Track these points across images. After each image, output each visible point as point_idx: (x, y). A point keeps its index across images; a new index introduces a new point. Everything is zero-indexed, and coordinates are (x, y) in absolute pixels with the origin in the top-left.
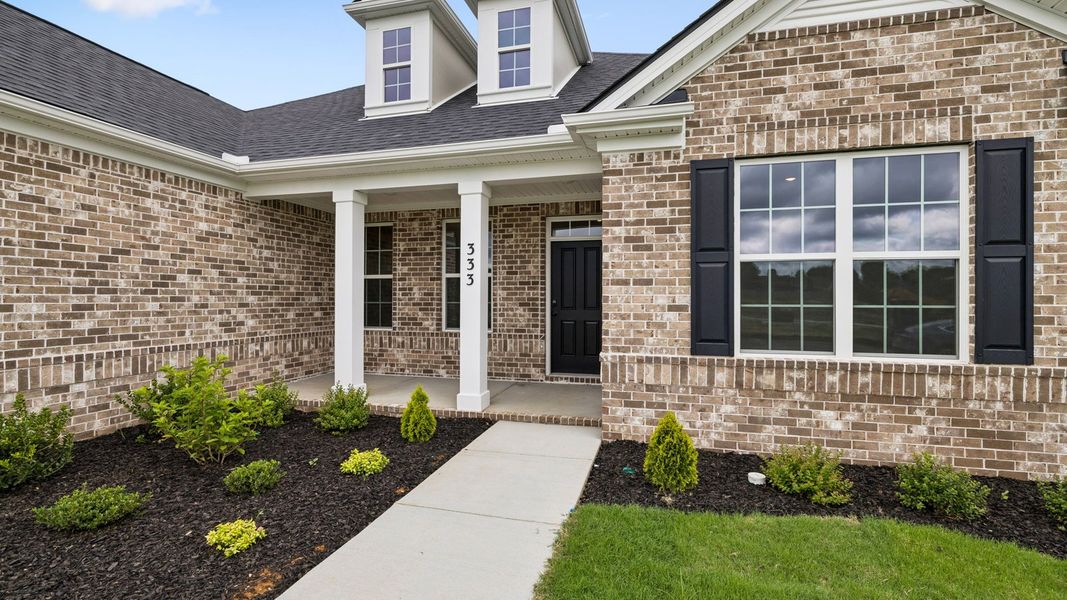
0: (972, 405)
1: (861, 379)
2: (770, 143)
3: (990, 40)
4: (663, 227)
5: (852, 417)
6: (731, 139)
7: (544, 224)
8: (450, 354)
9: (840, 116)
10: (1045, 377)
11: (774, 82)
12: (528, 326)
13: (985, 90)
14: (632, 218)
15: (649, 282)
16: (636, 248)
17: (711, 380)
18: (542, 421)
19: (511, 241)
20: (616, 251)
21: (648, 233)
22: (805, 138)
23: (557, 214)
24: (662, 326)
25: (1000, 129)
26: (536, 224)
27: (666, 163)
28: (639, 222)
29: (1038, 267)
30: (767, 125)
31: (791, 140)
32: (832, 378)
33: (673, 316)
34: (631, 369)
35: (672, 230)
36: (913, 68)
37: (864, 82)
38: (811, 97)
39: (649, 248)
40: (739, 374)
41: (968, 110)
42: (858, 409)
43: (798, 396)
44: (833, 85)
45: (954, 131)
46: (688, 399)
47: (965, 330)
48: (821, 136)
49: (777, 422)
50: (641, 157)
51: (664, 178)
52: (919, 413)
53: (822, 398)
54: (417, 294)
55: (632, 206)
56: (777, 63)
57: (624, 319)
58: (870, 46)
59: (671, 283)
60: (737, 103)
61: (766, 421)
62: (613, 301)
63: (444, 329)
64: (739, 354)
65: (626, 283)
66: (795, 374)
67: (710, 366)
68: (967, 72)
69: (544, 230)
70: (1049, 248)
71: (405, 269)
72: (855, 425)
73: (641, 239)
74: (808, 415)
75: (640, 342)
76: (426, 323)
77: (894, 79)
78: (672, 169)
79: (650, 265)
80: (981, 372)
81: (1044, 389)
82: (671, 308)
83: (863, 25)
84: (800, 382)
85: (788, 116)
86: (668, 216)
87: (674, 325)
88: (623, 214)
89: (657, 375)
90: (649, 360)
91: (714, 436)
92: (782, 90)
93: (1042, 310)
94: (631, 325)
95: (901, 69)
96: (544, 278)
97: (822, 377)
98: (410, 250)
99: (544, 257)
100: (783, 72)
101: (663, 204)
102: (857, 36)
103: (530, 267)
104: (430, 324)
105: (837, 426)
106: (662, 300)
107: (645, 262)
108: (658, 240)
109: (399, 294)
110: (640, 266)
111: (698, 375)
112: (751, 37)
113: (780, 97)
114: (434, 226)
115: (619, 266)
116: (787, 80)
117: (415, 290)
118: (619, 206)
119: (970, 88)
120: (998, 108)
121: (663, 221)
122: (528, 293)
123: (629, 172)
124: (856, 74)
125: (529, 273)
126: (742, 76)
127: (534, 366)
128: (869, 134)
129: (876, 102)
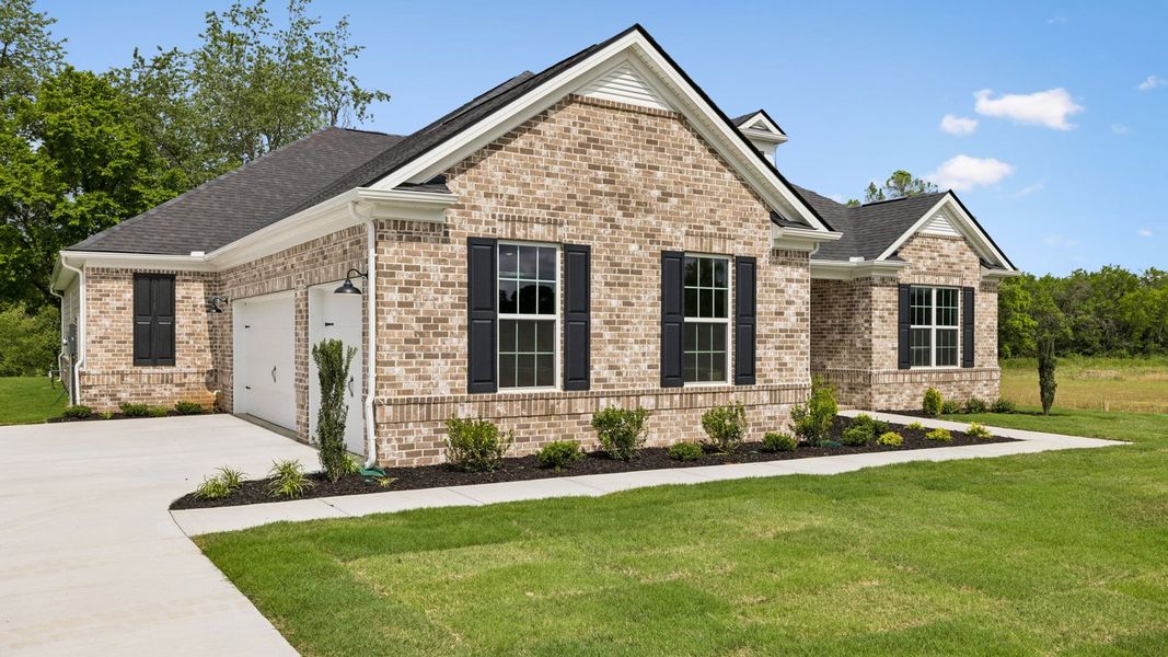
0: (962, 383)
1: (938, 376)
3: (966, 251)
4: (891, 312)
6: (909, 276)
9: (935, 272)
10: (977, 371)
11: (920, 255)
13: (965, 268)
14: (881, 307)
15: (886, 337)
16: (882, 321)
17: (904, 380)
20: (876, 322)
22: (925, 279)
24: (889, 357)
25: (967, 284)
27: (891, 283)
28: (883, 310)
29: (976, 333)
31: (920, 279)
32: (930, 376)
33: (893, 352)
34: (880, 377)
35: (892, 314)
36: (951, 256)
37: (941, 259)
38: (928, 263)
39: (886, 321)
40: (911, 377)
41: (961, 275)
42: (939, 387)
44: (934, 259)
45: (957, 282)
46: (897, 388)
47: (960, 355)
48: (928, 279)
50: (884, 280)
51: (891, 291)
55: (881, 302)
56: (921, 247)
57: (878, 354)
58: (942, 246)
59: (892, 337)
60: (911, 261)
62: (875, 346)
64: (912, 368)
65: (879, 337)
67: (904, 374)
68: (962, 261)
70: (978, 327)
73: (884, 317)
75: (883, 364)
77: (947, 260)
78: (892, 286)
79: (886, 329)
80: (964, 371)
81: (975, 376)
82: (893, 349)
84: (924, 378)
85: (924, 269)
86: (892, 308)
87: (894, 357)
88: (878, 305)
89: (888, 379)
90: (886, 373)
93: (976, 348)
94: (881, 357)
95: (949, 256)
101: (890, 302)
102: (940, 241)
106: (890, 346)
108: (889, 318)
110: (883, 329)
111: (900, 378)
113: (921, 261)
115: (877, 329)
116: (924, 254)
118: (877, 301)
119: (963, 267)
120: (968, 276)
121: (891, 310)
123: (880, 286)
124: (940, 256)
128: (942, 280)
129: (944, 269)
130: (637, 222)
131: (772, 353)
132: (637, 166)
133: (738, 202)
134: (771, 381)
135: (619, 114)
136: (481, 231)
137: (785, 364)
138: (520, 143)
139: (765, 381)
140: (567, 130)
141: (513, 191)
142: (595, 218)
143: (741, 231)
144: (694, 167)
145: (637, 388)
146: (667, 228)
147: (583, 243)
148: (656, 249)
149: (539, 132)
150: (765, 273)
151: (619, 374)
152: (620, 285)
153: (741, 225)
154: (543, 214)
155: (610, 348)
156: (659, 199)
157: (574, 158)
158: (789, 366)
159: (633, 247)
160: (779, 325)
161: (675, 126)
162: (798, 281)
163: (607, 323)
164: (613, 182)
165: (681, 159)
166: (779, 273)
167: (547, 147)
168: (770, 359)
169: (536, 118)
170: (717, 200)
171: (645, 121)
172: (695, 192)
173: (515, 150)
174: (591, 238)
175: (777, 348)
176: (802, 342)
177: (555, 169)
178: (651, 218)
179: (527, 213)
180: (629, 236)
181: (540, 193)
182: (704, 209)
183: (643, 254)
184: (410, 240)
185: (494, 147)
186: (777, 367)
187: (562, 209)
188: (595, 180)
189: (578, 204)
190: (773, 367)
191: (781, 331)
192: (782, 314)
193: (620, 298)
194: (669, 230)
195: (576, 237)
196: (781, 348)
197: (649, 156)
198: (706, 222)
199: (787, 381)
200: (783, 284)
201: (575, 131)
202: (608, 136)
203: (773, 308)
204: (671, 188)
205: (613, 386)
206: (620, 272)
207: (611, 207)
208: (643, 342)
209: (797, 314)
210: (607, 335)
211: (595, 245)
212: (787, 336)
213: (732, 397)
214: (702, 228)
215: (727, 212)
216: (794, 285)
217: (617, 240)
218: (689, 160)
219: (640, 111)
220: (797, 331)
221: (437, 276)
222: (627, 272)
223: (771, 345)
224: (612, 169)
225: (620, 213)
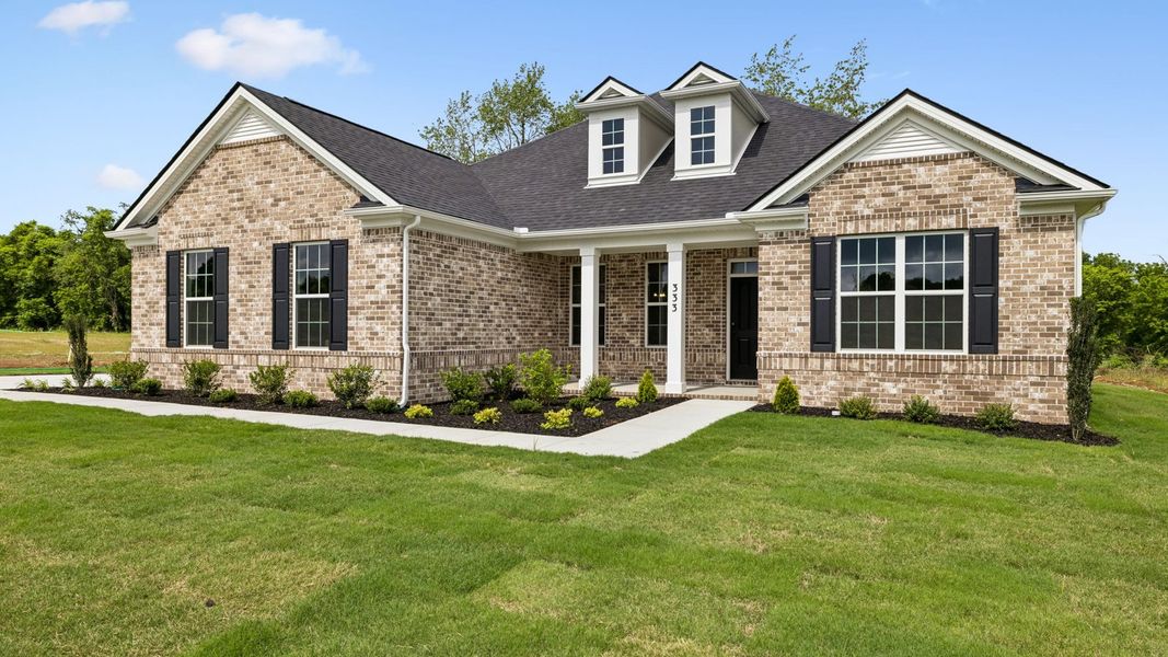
0: (967, 377)
1: (907, 363)
2: (857, 228)
3: (977, 171)
4: (795, 276)
5: (902, 386)
6: (834, 224)
7: (725, 265)
8: (651, 365)
9: (896, 213)
10: (1004, 360)
11: (859, 191)
12: (712, 342)
13: (975, 200)
14: (776, 271)
15: (786, 309)
16: (778, 289)
17: (822, 366)
18: (722, 398)
19: (700, 278)
20: (767, 290)
21: (786, 279)
22: (877, 226)
23: (735, 256)
24: (793, 335)
25: (983, 222)
26: (719, 265)
27: (796, 238)
28: (780, 273)
29: (1002, 300)
30: (855, 218)
31: (868, 226)
32: (891, 364)
33: (800, 329)
34: (776, 361)
35: (800, 278)
36: (936, 186)
37: (910, 193)
38: (880, 201)
39: (786, 288)
40: (838, 363)
41: (965, 211)
42: (905, 381)
43: (872, 374)
44: (892, 194)
45: (958, 222)
46: (809, 378)
47: (966, 335)
48: (885, 224)
49: (860, 390)
50: (782, 234)
51: (795, 247)
52: (938, 383)
53: (885, 374)
54: (625, 318)
55: (776, 263)
56: (861, 180)
57: (771, 330)
58: (913, 173)
59: (799, 309)
60: (838, 203)
61: (854, 390)
62: (765, 320)
63: (646, 346)
64: (839, 350)
65: (773, 309)
66: (870, 362)
67: (822, 358)
68: (965, 189)
69: (725, 269)
70: (1008, 289)
71: (616, 299)
72: (904, 391)
73: (782, 283)
74: (878, 385)
75: (781, 344)
76: (632, 341)
77: (926, 192)
78: (800, 242)
79: (787, 299)
80: (971, 360)
81: (1004, 367)
82: (799, 324)
83: (909, 161)
84: (873, 365)
85: (867, 212)
86: (798, 270)
87: (801, 335)
88: (769, 269)
89: (790, 365)
90: (786, 356)
91: (824, 399)
92: (864, 197)
93: (1003, 323)
94: (775, 335)
95: (930, 186)
96: (725, 306)
97: (885, 364)
98: (620, 284)
99: (725, 289)
100: (864, 186)
101: (795, 263)
102: (906, 167)
103: (714, 298)
104: (635, 342)
105: (894, 391)
106: (794, 320)
107: (784, 297)
108: (792, 284)
109: (611, 319)
110: (780, 299)
111: (814, 363)
112: (846, 165)
113: (863, 200)
114: (639, 265)
115: (769, 299)
116: (866, 191)
117: (624, 315)
118: (769, 263)
119: (967, 199)
120: (981, 210)
121: (795, 273)
122: (712, 317)
123: (774, 243)
124: (905, 188)
125: (713, 302)
126: (841, 188)
127: (717, 373)
128: (912, 223)
129: (916, 205)
130: (257, 225)
131: (363, 323)
132: (258, 183)
133: (332, 194)
134: (363, 348)
135: (246, 149)
136: (173, 247)
137: (377, 334)
138: (191, 187)
139: (358, 348)
140: (216, 170)
141: (188, 218)
142: (232, 227)
143: (335, 218)
144: (297, 173)
145: (258, 349)
146: (278, 226)
147: (225, 245)
148: (270, 243)
149: (200, 177)
150: (357, 252)
151: (246, 338)
152: (247, 273)
153: (335, 214)
154: (203, 230)
155: (241, 319)
156: (273, 205)
157: (220, 188)
158: (380, 335)
159: (256, 244)
160: (371, 297)
161: (283, 145)
162: (389, 256)
163: (239, 301)
164: (242, 199)
165: (287, 170)
166: (370, 251)
167: (206, 185)
168: (361, 329)
169: (199, 168)
170: (316, 196)
171: (263, 149)
172: (298, 193)
173: (189, 192)
174: (230, 242)
175: (368, 319)
176: (393, 313)
177: (210, 198)
178: (267, 221)
179: (195, 231)
180: (252, 237)
181: (202, 217)
182: (305, 206)
183: (263, 248)
184: (144, 257)
185: (179, 192)
186: (369, 336)
187: (213, 224)
188: (232, 201)
189: (223, 219)
190: (364, 336)
191: (372, 303)
192: (373, 287)
193: (247, 282)
194: (279, 227)
195: (220, 242)
196: (372, 318)
197: (265, 174)
198: (306, 216)
199: (378, 349)
200: (374, 260)
201: (220, 169)
202: (239, 167)
203: (365, 282)
204: (281, 194)
205: (242, 347)
206: (247, 263)
207: (241, 218)
208: (262, 314)
209: (388, 287)
210: (239, 310)
211: (232, 246)
212: (378, 308)
213: (326, 360)
214: (303, 221)
215: (324, 204)
216: (385, 260)
217: (245, 241)
218: (293, 169)
219: (258, 143)
220: (388, 303)
221: (154, 277)
222: (251, 263)
223: (362, 316)
224: (242, 190)
225: (247, 220)
